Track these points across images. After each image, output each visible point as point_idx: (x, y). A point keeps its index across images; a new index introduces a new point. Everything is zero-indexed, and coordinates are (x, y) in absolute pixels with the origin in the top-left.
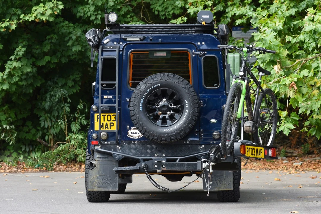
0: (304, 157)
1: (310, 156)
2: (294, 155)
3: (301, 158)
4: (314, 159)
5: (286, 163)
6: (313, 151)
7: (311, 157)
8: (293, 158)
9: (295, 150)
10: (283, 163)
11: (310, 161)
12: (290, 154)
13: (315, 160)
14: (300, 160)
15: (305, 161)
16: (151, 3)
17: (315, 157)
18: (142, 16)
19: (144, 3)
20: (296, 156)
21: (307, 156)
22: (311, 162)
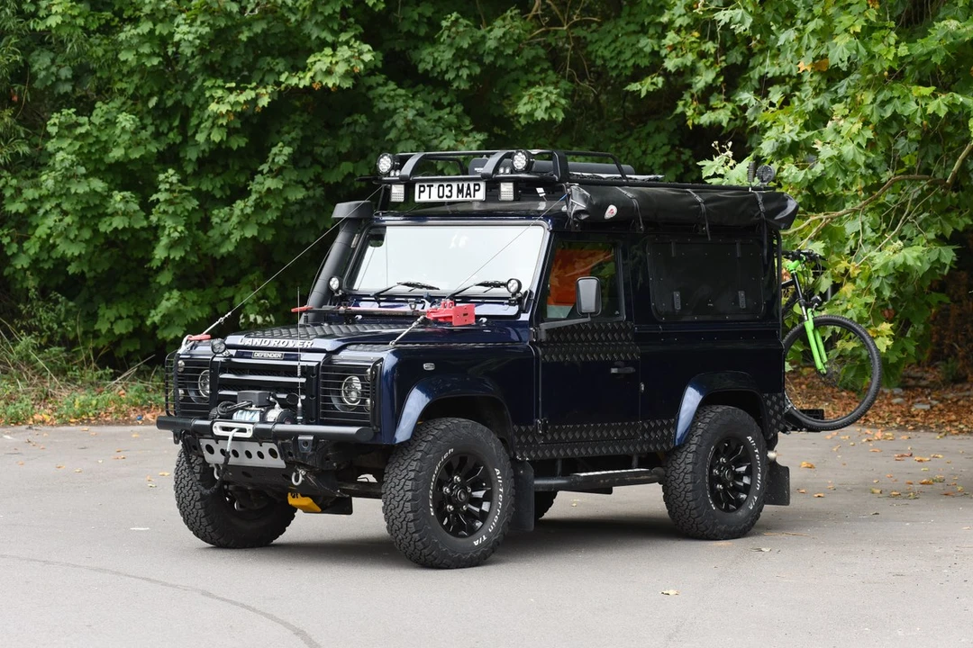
0: (945, 390)
1: (959, 386)
2: (923, 383)
3: (937, 392)
4: (967, 393)
5: (898, 404)
6: (966, 377)
7: (961, 390)
8: (920, 390)
9: (927, 372)
10: (891, 404)
11: (955, 400)
12: (912, 382)
13: (969, 396)
14: (933, 396)
15: (944, 398)
16: (589, 39)
17: (968, 390)
18: (567, 69)
19: (573, 38)
20: (927, 387)
21: (953, 387)
22: (959, 400)
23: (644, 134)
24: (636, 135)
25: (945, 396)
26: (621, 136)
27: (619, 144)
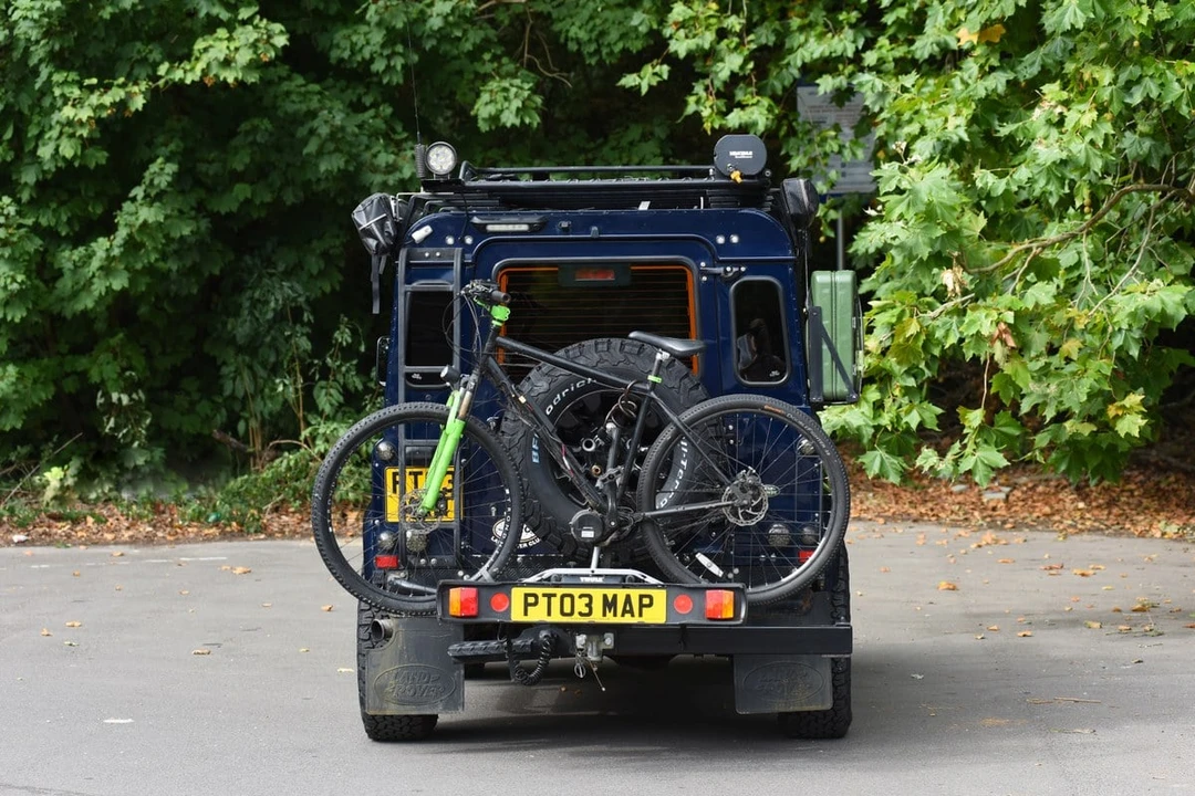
0: (1015, 472)
3: (1005, 476)
4: (1044, 477)
5: (961, 493)
10: (951, 493)
11: (1030, 485)
13: (1046, 480)
14: (1002, 481)
15: (1016, 484)
16: (555, 15)
18: (526, 55)
21: (1024, 468)
22: (1035, 486)
23: (624, 143)
24: (614, 143)
25: (1016, 480)
26: (592, 145)
27: (590, 156)
